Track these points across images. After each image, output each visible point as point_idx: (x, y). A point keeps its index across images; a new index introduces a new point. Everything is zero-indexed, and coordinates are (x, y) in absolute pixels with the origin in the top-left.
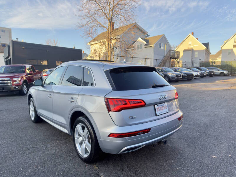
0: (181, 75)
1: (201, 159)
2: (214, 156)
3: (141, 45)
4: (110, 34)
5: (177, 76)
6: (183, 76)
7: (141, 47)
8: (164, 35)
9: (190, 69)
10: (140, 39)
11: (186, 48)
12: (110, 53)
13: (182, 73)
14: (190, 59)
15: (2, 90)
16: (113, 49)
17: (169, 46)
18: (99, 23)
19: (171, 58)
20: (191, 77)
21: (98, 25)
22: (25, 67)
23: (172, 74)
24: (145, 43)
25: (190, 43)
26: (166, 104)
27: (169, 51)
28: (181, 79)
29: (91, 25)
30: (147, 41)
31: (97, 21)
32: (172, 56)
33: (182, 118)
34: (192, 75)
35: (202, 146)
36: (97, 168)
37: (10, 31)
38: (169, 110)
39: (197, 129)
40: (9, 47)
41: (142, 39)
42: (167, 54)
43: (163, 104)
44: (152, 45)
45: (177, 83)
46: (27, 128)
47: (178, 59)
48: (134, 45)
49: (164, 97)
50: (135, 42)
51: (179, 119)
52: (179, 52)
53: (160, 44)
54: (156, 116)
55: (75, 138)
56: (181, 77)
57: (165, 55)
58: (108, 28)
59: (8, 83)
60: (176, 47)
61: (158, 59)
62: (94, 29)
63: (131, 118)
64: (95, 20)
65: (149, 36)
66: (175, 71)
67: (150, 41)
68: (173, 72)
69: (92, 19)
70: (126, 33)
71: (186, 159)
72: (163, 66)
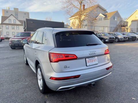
0: (127, 37)
1: (122, 100)
2: (134, 98)
3: (101, 18)
4: (80, 12)
5: (124, 38)
6: (128, 38)
7: (101, 20)
8: (117, 11)
9: (135, 33)
10: (101, 15)
11: (134, 19)
12: (80, 23)
13: (128, 36)
14: (136, 26)
15: (18, 46)
16: (82, 21)
17: (121, 18)
18: (74, 6)
19: (122, 26)
20: (134, 38)
21: (74, 7)
22: (30, 33)
23: (121, 37)
24: (104, 17)
25: (137, 16)
26: (96, 58)
27: (120, 21)
28: (127, 40)
29: (69, 7)
30: (106, 16)
31: (73, 4)
32: (123, 25)
33: (110, 68)
34: (136, 37)
35: (127, 89)
36: (47, 97)
37: (28, 13)
38: (99, 62)
39: (127, 75)
40: (25, 22)
41: (102, 14)
42: (119, 24)
43: (94, 58)
44: (109, 18)
45: (124, 43)
46: (21, 68)
47: (127, 27)
48: (97, 18)
49: (94, 53)
50: (98, 16)
51: (107, 69)
52: (128, 22)
53: (114, 17)
54: (87, 66)
55: (38, 77)
56: (127, 39)
57: (118, 24)
58: (79, 8)
59: (21, 42)
60: (127, 19)
61: (112, 26)
62: (71, 9)
63: (65, 67)
64: (71, 4)
65: (107, 12)
66: (124, 34)
67: (107, 16)
68: (122, 35)
69: (70, 4)
70: (91, 11)
71: (110, 98)
72: (116, 31)
